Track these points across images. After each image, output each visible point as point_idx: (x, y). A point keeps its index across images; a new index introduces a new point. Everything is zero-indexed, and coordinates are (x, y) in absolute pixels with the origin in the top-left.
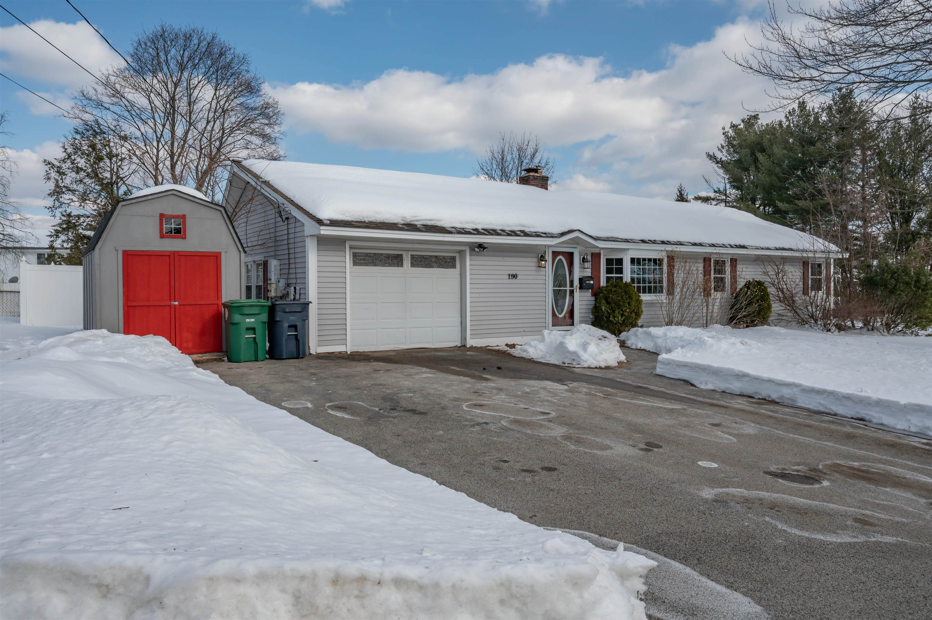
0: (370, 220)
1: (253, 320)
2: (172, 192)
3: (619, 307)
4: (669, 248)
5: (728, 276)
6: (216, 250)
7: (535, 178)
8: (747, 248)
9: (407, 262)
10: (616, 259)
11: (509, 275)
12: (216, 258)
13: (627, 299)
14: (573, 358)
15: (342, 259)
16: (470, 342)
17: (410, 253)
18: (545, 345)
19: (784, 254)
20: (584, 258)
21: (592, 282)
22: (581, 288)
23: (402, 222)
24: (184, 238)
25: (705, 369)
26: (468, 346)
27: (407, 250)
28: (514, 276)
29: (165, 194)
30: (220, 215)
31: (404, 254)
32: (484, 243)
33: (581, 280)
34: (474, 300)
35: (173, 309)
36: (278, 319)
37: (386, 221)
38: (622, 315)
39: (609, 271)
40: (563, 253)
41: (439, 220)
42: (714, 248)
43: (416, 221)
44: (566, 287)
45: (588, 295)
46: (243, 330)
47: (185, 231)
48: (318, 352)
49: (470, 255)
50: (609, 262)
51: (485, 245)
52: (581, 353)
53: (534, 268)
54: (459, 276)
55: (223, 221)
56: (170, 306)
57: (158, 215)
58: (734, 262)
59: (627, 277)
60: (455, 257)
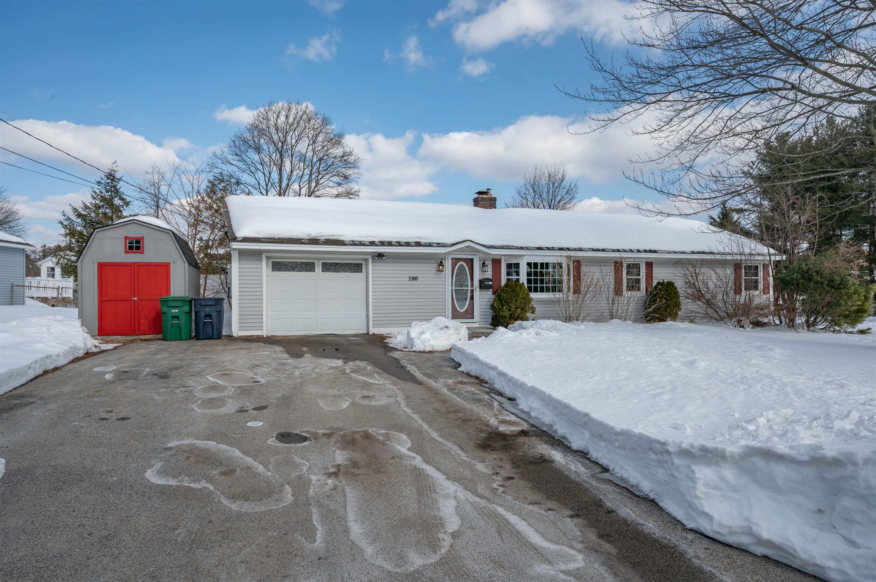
0: (280, 236)
1: (177, 311)
2: (133, 221)
3: (508, 303)
5: (643, 277)
6: (166, 261)
7: (483, 200)
8: (657, 252)
9: (318, 268)
10: (515, 264)
11: (410, 277)
12: (165, 267)
13: (514, 296)
15: (259, 266)
16: (373, 330)
17: (321, 262)
20: (484, 263)
21: (490, 283)
22: (481, 287)
24: (143, 253)
26: (370, 333)
27: (319, 259)
28: (415, 278)
29: (128, 222)
30: (169, 236)
31: (316, 262)
32: (384, 252)
33: (481, 282)
34: (377, 297)
35: (133, 303)
37: (294, 237)
38: (509, 310)
39: (508, 274)
40: (465, 260)
41: (341, 236)
42: (619, 253)
43: (320, 236)
44: (468, 287)
45: (489, 295)
46: (170, 318)
47: (143, 248)
48: (239, 335)
49: (372, 262)
50: (509, 266)
51: (384, 254)
53: (434, 272)
54: (364, 279)
55: (172, 241)
56: (131, 300)
57: (124, 238)
58: (649, 265)
59: (523, 279)
60: (361, 264)
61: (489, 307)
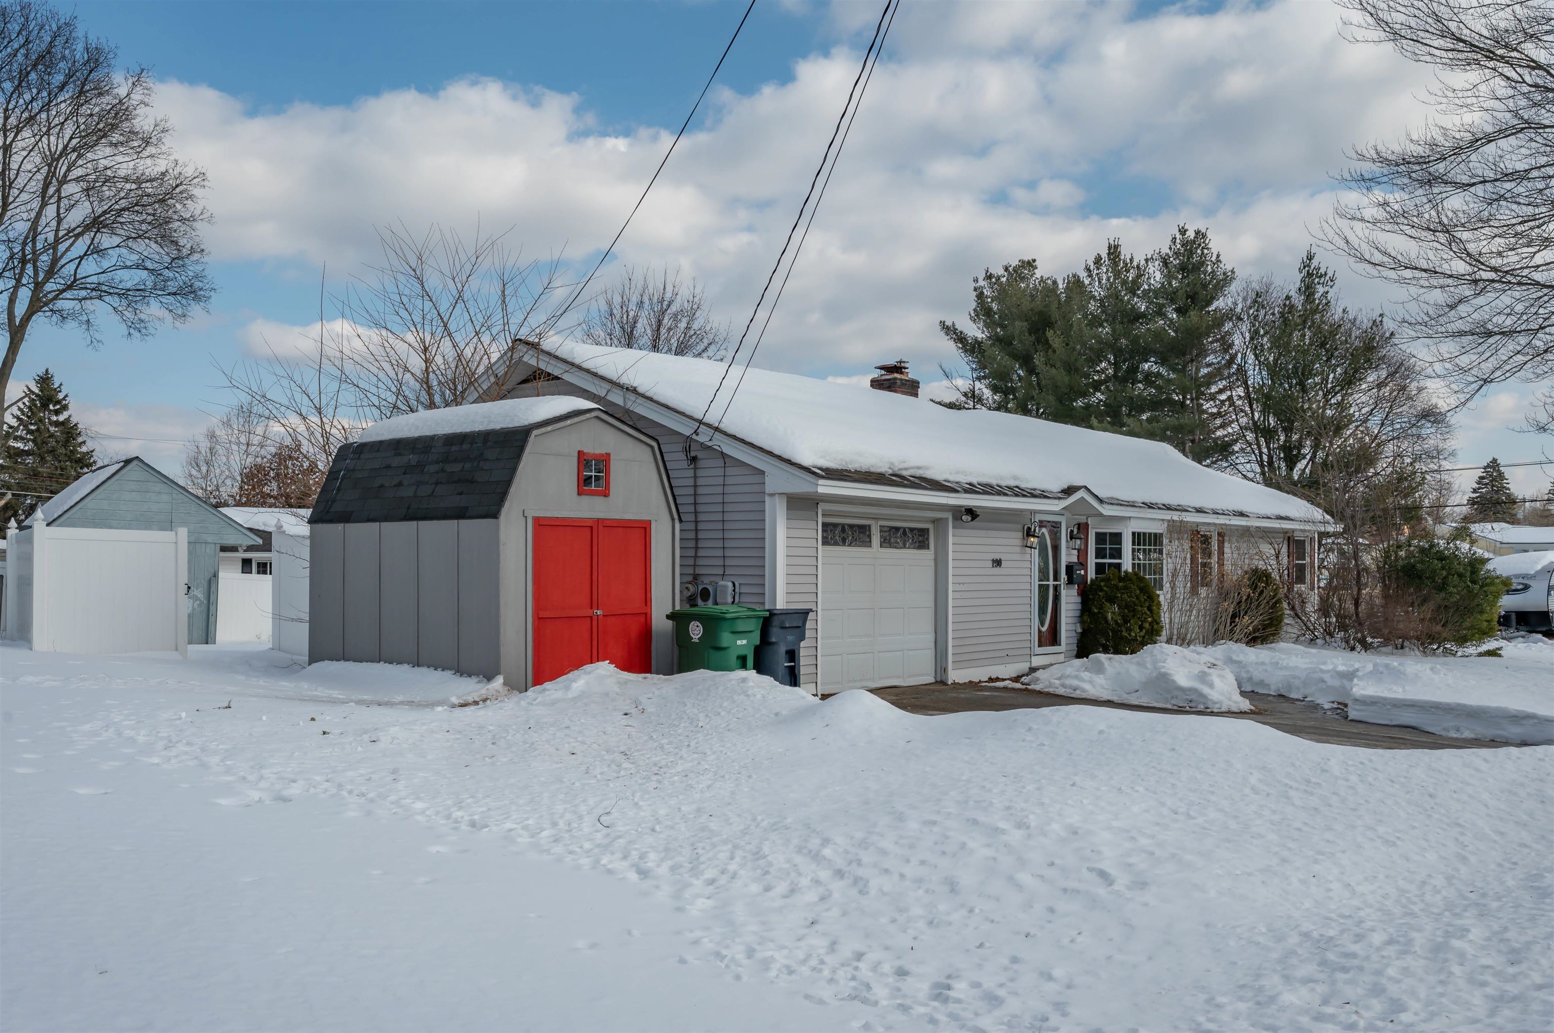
1: (744, 642)
2: (596, 414)
4: (1176, 516)
5: (1215, 561)
6: (644, 517)
8: (1247, 516)
9: (876, 539)
10: (1111, 534)
11: (994, 561)
12: (644, 529)
14: (1190, 698)
15: (813, 534)
16: (952, 675)
17: (884, 523)
18: (1106, 679)
19: (1284, 526)
20: (1072, 532)
21: (1083, 572)
22: (1068, 582)
23: (890, 472)
24: (607, 494)
25: (1452, 709)
26: (949, 683)
27: (881, 518)
28: (998, 563)
29: (588, 415)
30: (650, 454)
31: (876, 524)
32: (978, 507)
33: (1068, 569)
34: (960, 603)
35: (595, 623)
36: (773, 640)
38: (1141, 628)
39: (1100, 553)
40: (1048, 524)
41: (930, 468)
42: (1216, 516)
43: (906, 469)
44: (1048, 580)
45: (1075, 596)
46: (733, 660)
47: (608, 483)
49: (953, 527)
50: (1101, 538)
51: (978, 511)
52: (1206, 690)
53: (1018, 549)
54: (932, 563)
55: (653, 465)
56: (591, 617)
57: (576, 454)
58: (1221, 537)
59: (1127, 564)
60: (928, 530)
61: (1076, 620)
